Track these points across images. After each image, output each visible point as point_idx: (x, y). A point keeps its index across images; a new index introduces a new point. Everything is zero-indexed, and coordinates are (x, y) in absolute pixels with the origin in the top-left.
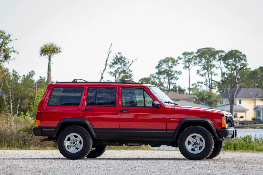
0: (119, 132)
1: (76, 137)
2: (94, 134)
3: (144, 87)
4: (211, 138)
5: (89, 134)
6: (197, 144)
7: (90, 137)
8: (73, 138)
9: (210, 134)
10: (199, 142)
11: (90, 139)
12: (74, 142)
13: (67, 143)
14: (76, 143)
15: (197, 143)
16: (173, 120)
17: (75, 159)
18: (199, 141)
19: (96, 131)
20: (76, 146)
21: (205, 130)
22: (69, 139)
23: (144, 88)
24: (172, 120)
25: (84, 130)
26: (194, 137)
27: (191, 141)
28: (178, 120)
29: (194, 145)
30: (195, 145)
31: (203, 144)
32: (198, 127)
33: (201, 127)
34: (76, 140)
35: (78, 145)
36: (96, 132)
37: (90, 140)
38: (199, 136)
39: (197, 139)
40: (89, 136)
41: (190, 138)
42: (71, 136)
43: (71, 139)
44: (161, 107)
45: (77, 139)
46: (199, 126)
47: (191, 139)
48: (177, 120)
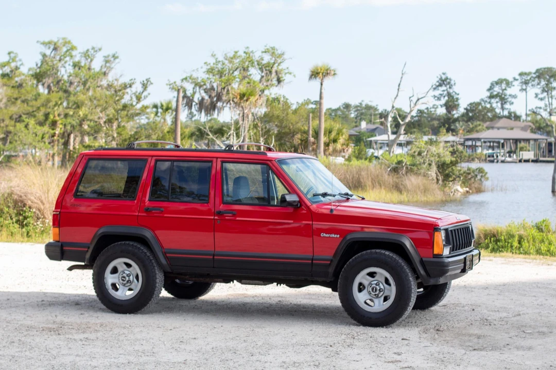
0: (214, 258)
1: (129, 265)
2: (163, 261)
3: (270, 160)
4: (410, 280)
5: (153, 261)
6: (378, 292)
7: (156, 268)
8: (122, 267)
9: (408, 271)
10: (382, 287)
11: (155, 272)
12: (124, 277)
13: (110, 279)
14: (129, 278)
15: (378, 288)
16: (327, 235)
17: (126, 313)
18: (384, 284)
19: (167, 255)
20: (129, 284)
21: (395, 259)
22: (115, 271)
23: (269, 162)
24: (325, 235)
25: (143, 252)
26: (372, 275)
27: (366, 283)
28: (338, 236)
29: (372, 293)
30: (374, 294)
31: (391, 291)
32: (381, 254)
33: (387, 253)
34: (128, 272)
35: (133, 284)
36: (166, 258)
37: (156, 274)
38: (382, 273)
39: (380, 280)
40: (155, 264)
41: (363, 277)
42: (119, 263)
43: (120, 269)
44: (303, 207)
45: (131, 269)
46: (383, 251)
47: (367, 280)
48: (336, 236)
